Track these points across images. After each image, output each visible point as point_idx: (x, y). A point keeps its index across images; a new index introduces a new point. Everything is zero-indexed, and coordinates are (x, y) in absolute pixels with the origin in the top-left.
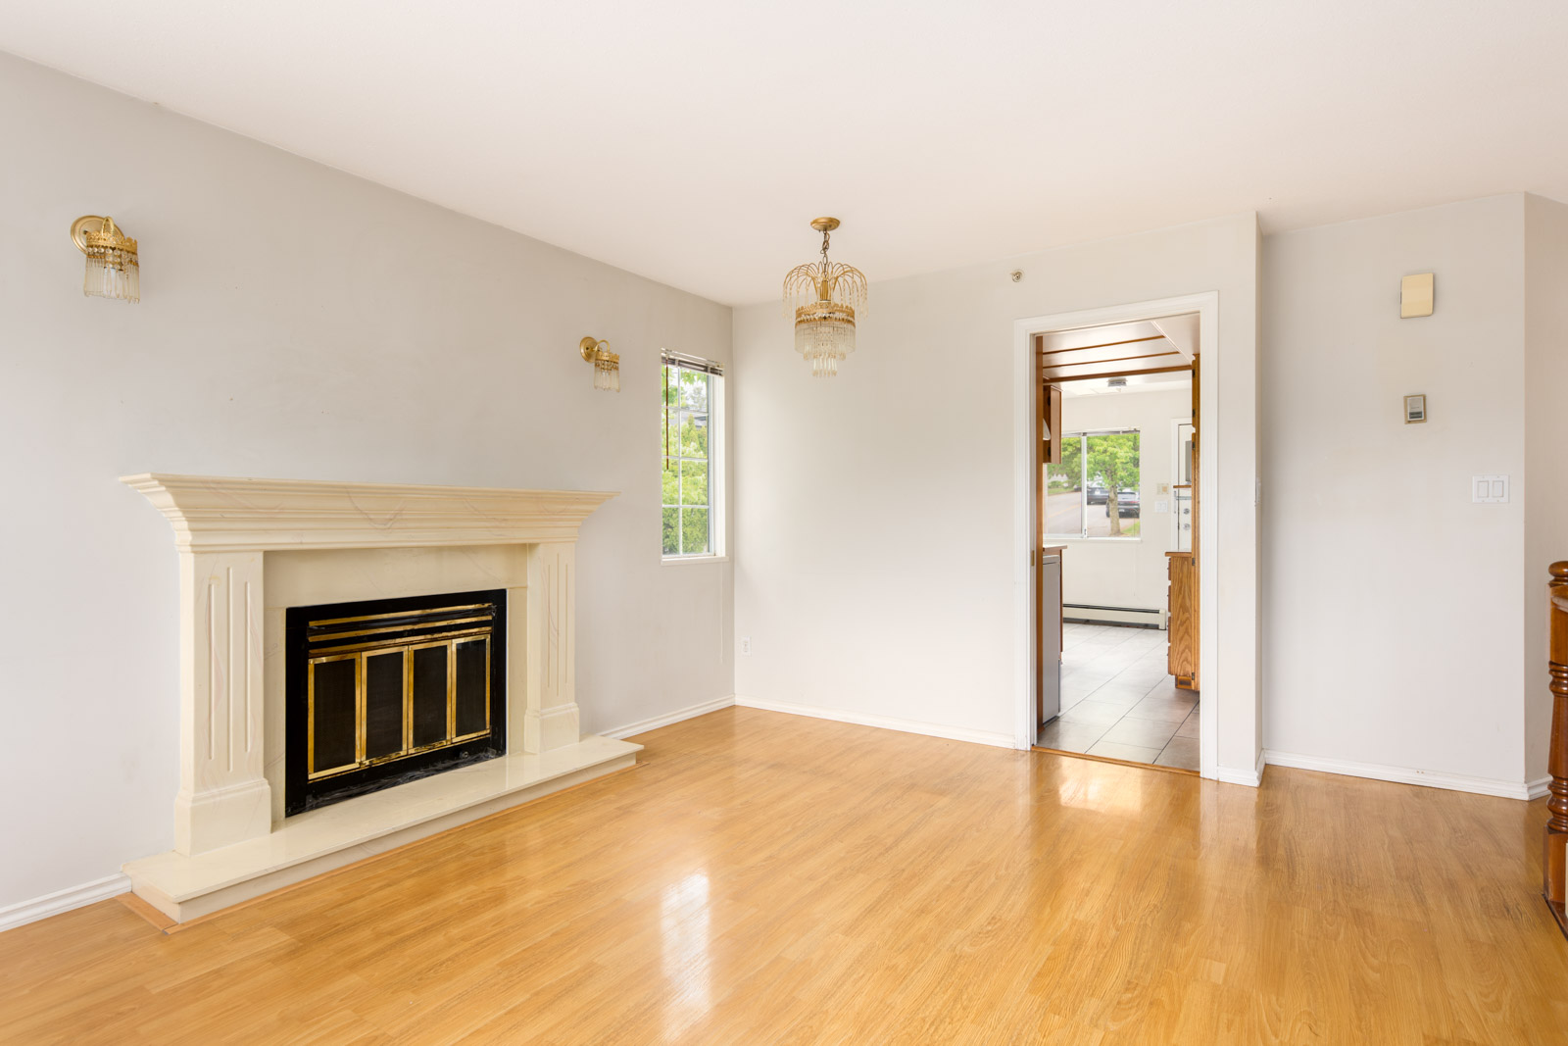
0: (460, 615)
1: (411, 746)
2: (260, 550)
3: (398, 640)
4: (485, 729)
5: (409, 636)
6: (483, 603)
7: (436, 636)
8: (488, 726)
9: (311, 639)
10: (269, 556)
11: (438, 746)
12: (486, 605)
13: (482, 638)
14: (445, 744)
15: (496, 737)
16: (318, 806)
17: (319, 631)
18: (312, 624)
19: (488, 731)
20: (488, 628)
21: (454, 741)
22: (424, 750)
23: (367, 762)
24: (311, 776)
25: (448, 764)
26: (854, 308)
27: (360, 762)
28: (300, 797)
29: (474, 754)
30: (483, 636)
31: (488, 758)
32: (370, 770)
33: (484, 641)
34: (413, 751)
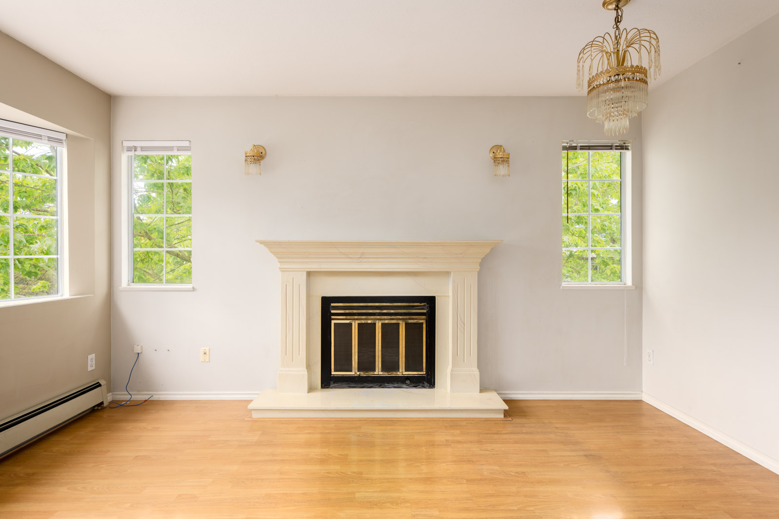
1: (380, 370)
2: (304, 271)
3: (374, 317)
4: (422, 371)
5: (378, 315)
6: (420, 303)
7: (393, 317)
8: (424, 370)
9: (333, 311)
10: (309, 274)
11: (394, 374)
12: (423, 304)
13: (421, 321)
14: (399, 374)
15: (429, 377)
16: (335, 387)
17: (335, 307)
18: (331, 305)
19: (425, 373)
20: (424, 317)
21: (404, 373)
22: (386, 374)
23: (358, 373)
24: (333, 373)
25: (399, 385)
26: (647, 68)
27: (354, 372)
28: (328, 381)
29: (416, 383)
30: (422, 320)
31: (424, 387)
32: (359, 377)
33: (422, 323)
34: (381, 373)
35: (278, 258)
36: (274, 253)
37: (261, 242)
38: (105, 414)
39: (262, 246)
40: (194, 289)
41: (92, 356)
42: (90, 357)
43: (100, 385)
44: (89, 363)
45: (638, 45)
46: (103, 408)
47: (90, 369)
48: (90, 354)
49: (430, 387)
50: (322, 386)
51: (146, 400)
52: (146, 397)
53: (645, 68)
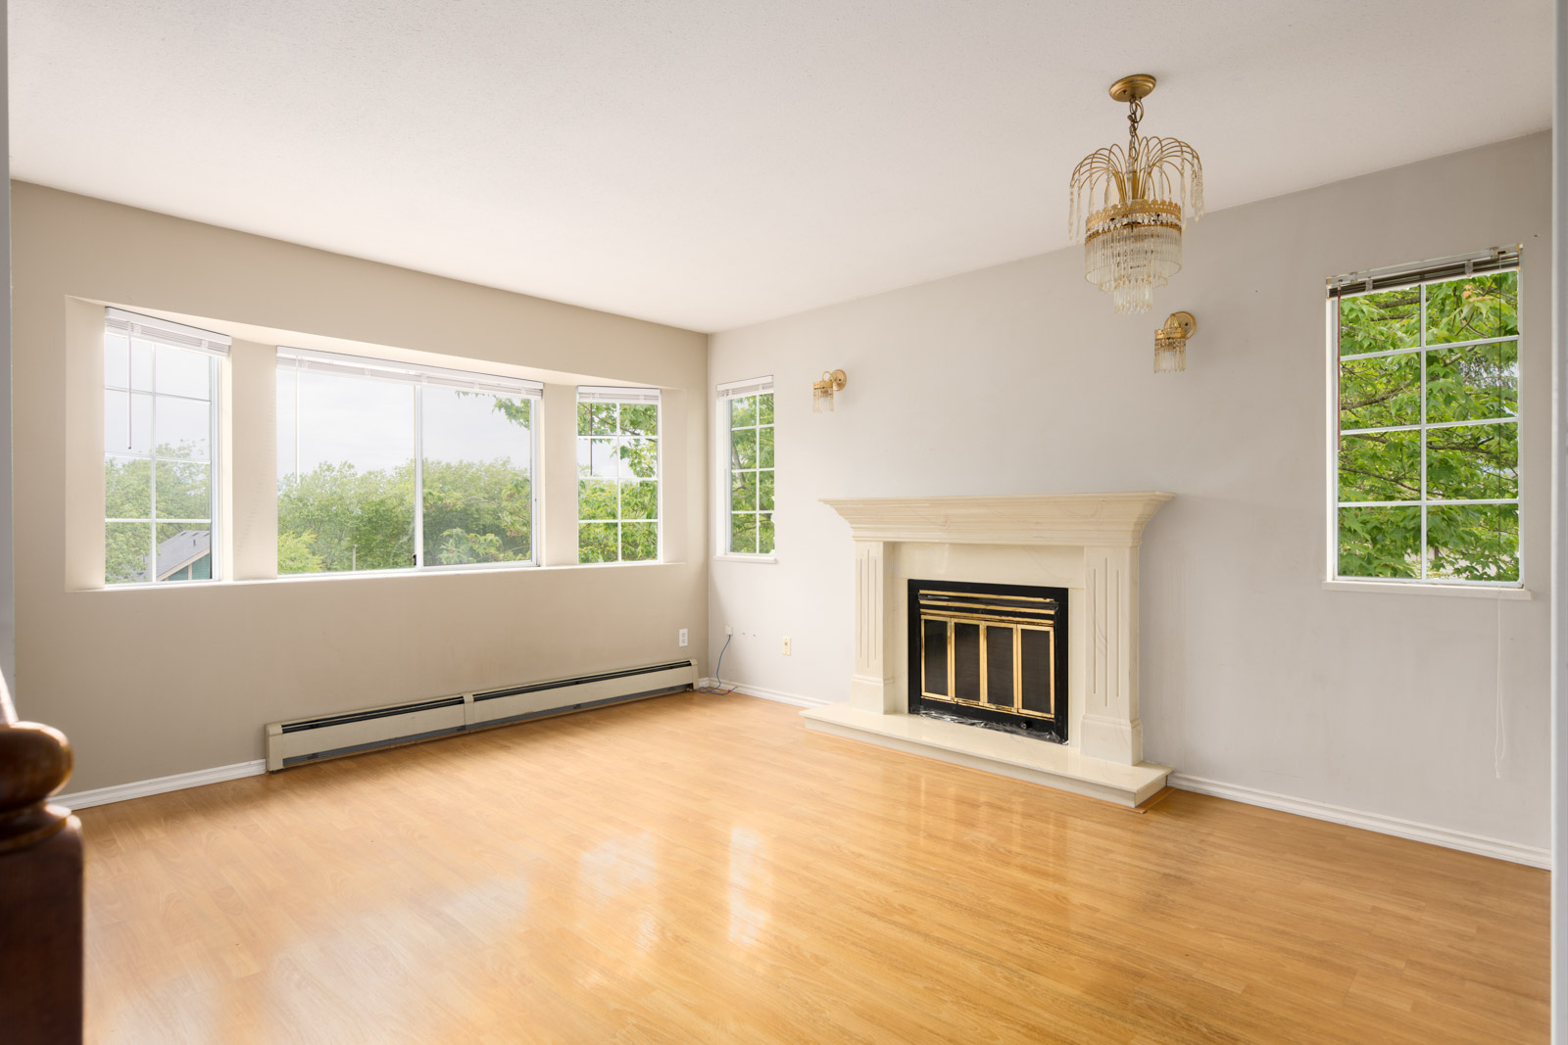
0: (1030, 605)
1: (986, 700)
2: (882, 541)
3: (975, 615)
4: (1049, 712)
5: (983, 613)
6: (1045, 598)
7: (1003, 618)
8: (1053, 711)
9: (922, 602)
10: (888, 546)
11: (1006, 710)
12: (1048, 600)
13: (1045, 629)
14: (1014, 711)
15: (1059, 724)
17: (925, 596)
18: (922, 592)
19: (1052, 716)
20: (1051, 622)
21: (1020, 711)
22: (994, 708)
23: (955, 699)
24: (924, 694)
25: (1014, 729)
26: (1180, 204)
27: (950, 697)
28: (917, 704)
29: (1039, 731)
30: (1047, 627)
31: (1051, 740)
32: (957, 705)
33: (1048, 632)
34: (987, 705)
35: (851, 523)
36: (846, 519)
37: (826, 502)
38: (696, 698)
39: (828, 506)
40: (776, 562)
41: (684, 631)
42: (682, 631)
43: (690, 665)
44: (681, 638)
45: (1179, 160)
46: (694, 691)
47: (681, 644)
48: (682, 628)
49: (1061, 742)
50: (909, 710)
51: (730, 691)
52: (731, 688)
53: (1176, 205)
